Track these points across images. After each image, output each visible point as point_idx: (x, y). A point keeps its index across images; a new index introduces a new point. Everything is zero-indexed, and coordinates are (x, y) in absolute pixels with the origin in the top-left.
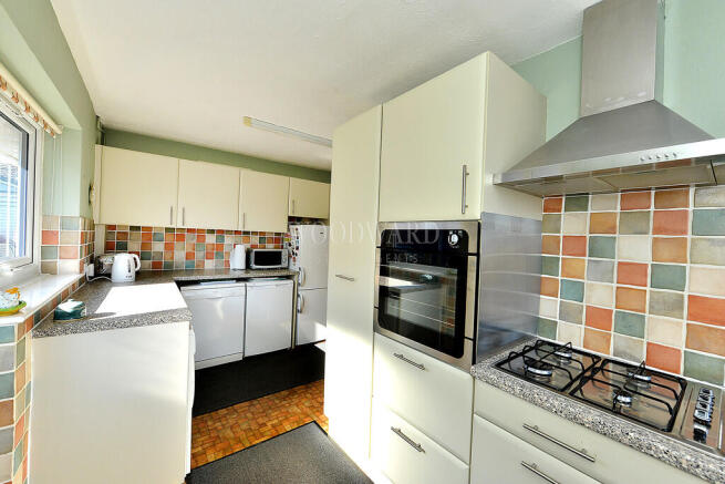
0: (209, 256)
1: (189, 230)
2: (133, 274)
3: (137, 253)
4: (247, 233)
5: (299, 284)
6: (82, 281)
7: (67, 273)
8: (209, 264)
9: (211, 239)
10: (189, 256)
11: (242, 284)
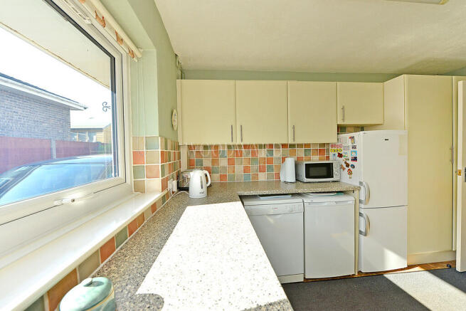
0: (262, 170)
1: (245, 146)
2: (205, 189)
3: (207, 169)
4: (292, 146)
5: (360, 201)
6: (164, 198)
7: (153, 192)
8: (262, 177)
9: (263, 154)
10: (246, 170)
11: (299, 200)
